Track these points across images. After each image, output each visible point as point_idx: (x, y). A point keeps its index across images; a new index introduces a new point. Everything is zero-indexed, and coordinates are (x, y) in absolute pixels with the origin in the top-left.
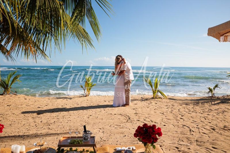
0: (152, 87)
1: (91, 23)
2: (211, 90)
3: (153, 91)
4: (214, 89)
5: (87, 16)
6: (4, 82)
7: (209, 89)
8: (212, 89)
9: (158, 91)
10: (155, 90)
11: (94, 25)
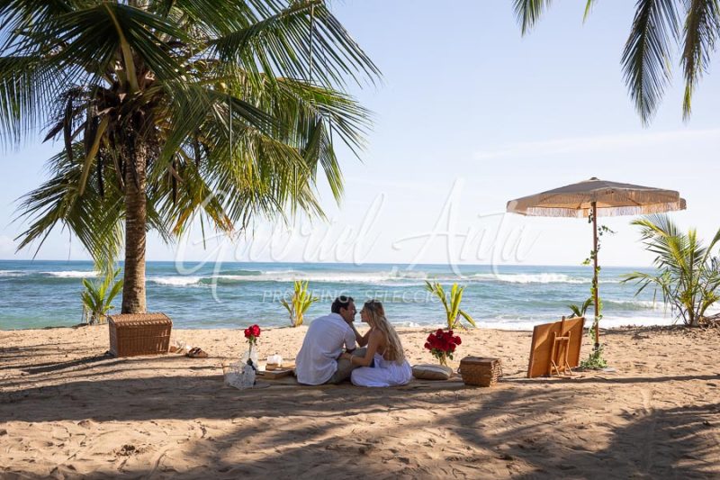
0: (445, 304)
1: (328, 174)
2: (576, 311)
3: (449, 314)
4: (585, 308)
5: (322, 162)
6: (93, 294)
7: (573, 308)
8: (580, 310)
9: (460, 312)
10: (454, 311)
11: (333, 177)
